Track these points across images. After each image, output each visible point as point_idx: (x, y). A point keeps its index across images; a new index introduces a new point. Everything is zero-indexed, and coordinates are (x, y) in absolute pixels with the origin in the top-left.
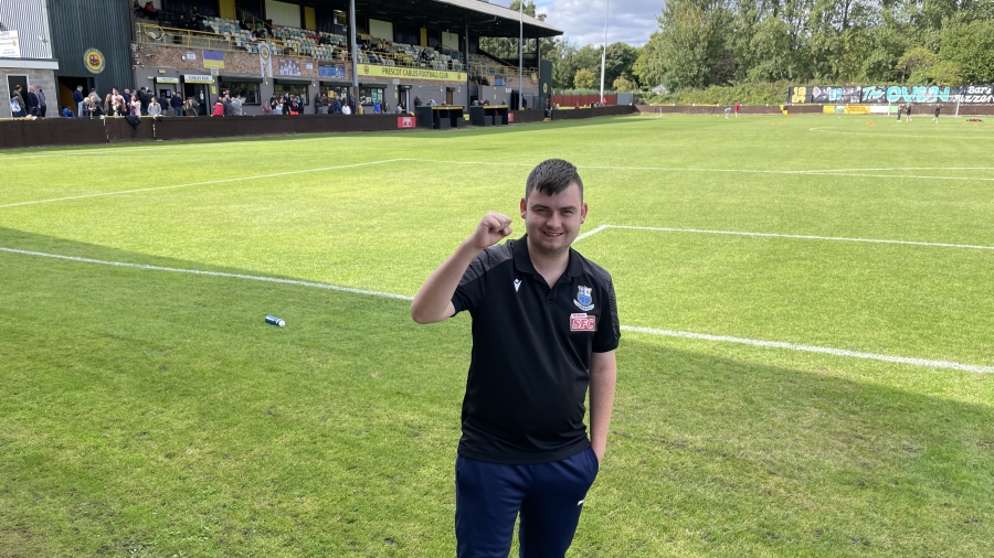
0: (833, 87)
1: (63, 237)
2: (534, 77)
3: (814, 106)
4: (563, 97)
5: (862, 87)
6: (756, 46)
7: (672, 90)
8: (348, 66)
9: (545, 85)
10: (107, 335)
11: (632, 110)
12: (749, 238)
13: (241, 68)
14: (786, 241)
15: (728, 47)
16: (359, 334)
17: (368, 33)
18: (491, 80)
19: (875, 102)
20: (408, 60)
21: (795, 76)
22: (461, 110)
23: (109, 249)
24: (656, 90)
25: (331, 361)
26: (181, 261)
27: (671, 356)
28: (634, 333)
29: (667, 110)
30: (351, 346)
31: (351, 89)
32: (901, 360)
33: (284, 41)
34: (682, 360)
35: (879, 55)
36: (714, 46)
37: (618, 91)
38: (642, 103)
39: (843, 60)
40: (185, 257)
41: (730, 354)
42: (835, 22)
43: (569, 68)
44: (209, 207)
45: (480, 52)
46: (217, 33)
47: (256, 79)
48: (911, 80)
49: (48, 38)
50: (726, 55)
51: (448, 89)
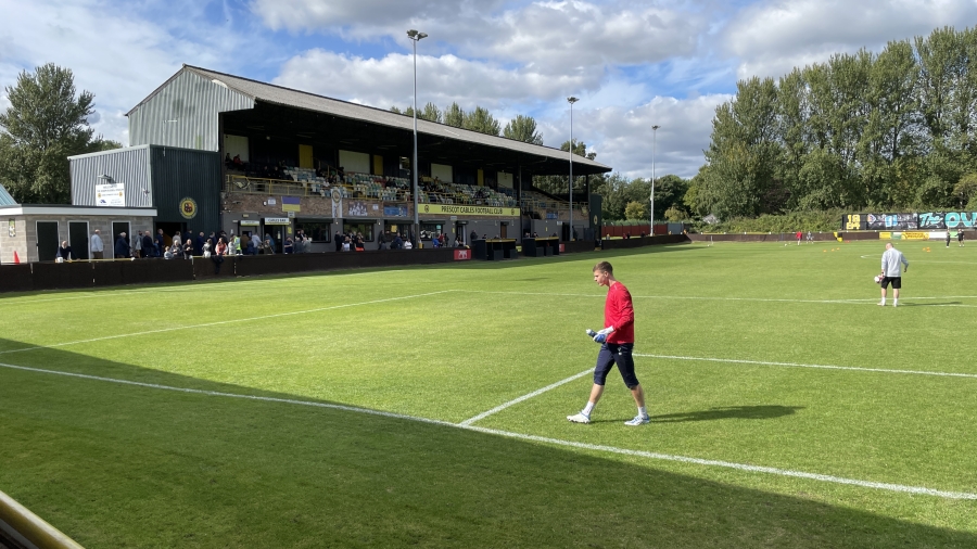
0: (888, 214)
1: (145, 366)
2: (585, 211)
3: (870, 233)
4: (614, 228)
5: (919, 214)
6: (806, 176)
7: (723, 220)
8: (410, 205)
9: (596, 217)
10: (171, 453)
11: (683, 239)
12: (767, 367)
13: (315, 210)
14: (803, 370)
15: (776, 177)
16: (383, 454)
17: (430, 176)
18: (543, 214)
19: (933, 228)
20: (465, 198)
21: (847, 204)
22: (513, 243)
23: (183, 377)
24: (707, 219)
25: (354, 477)
26: (242, 388)
27: (662, 478)
28: (633, 456)
29: (717, 238)
30: (374, 464)
31: (413, 226)
32: (880, 485)
33: (354, 185)
34: (672, 482)
35: (933, 182)
36: (763, 177)
37: (669, 221)
38: (694, 232)
39: (896, 188)
40: (246, 383)
41: (718, 477)
42: (884, 152)
43: (621, 201)
44: (273, 338)
45: (534, 189)
46: (296, 180)
47: (328, 220)
48: (969, 205)
49: (150, 189)
50: (775, 185)
51: (502, 224)
